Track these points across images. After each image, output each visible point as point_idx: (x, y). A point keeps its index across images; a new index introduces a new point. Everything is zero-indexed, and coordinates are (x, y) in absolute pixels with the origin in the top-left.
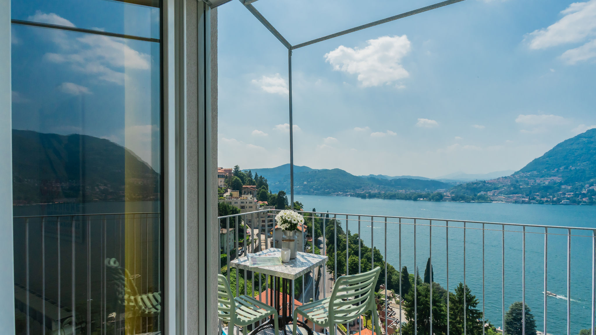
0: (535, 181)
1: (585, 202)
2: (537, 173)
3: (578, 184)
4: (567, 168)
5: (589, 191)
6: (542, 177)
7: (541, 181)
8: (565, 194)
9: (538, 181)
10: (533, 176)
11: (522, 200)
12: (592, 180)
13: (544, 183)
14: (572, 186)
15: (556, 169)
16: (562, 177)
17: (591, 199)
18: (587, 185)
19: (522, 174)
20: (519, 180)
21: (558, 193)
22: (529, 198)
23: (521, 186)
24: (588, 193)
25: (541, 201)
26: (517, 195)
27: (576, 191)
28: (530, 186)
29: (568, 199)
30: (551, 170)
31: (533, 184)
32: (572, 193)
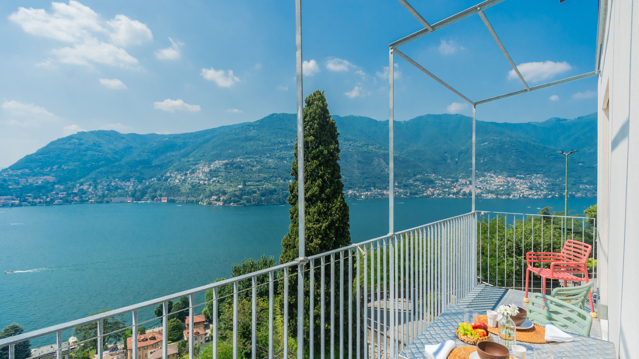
0: (27, 180)
1: (76, 201)
2: (28, 172)
3: (70, 184)
4: (60, 167)
5: (80, 190)
6: (35, 176)
7: (34, 181)
8: (57, 194)
9: (30, 180)
10: (24, 175)
11: (12, 203)
12: (82, 180)
13: (37, 183)
14: (65, 185)
15: (49, 168)
16: (55, 176)
17: (81, 197)
18: (78, 185)
19: (11, 172)
20: (7, 179)
21: (52, 193)
22: (20, 201)
23: (10, 186)
24: (79, 192)
25: (33, 202)
26: (5, 197)
27: (68, 191)
28: (21, 186)
29: (61, 199)
30: (44, 168)
31: (24, 183)
32: (65, 193)
